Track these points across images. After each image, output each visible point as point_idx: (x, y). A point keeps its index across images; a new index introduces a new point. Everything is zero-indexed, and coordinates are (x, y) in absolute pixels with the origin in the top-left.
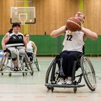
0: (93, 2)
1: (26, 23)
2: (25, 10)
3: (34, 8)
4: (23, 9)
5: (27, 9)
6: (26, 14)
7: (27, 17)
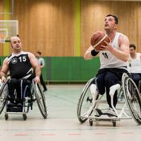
0: (92, 15)
1: (6, 41)
2: (5, 25)
3: (17, 21)
4: (3, 23)
5: (8, 23)
6: (7, 30)
7: (7, 33)
